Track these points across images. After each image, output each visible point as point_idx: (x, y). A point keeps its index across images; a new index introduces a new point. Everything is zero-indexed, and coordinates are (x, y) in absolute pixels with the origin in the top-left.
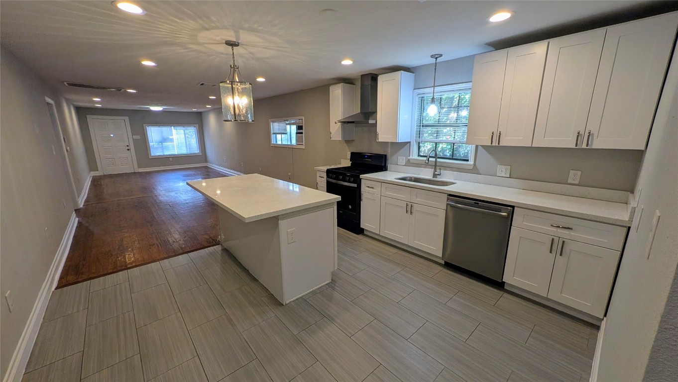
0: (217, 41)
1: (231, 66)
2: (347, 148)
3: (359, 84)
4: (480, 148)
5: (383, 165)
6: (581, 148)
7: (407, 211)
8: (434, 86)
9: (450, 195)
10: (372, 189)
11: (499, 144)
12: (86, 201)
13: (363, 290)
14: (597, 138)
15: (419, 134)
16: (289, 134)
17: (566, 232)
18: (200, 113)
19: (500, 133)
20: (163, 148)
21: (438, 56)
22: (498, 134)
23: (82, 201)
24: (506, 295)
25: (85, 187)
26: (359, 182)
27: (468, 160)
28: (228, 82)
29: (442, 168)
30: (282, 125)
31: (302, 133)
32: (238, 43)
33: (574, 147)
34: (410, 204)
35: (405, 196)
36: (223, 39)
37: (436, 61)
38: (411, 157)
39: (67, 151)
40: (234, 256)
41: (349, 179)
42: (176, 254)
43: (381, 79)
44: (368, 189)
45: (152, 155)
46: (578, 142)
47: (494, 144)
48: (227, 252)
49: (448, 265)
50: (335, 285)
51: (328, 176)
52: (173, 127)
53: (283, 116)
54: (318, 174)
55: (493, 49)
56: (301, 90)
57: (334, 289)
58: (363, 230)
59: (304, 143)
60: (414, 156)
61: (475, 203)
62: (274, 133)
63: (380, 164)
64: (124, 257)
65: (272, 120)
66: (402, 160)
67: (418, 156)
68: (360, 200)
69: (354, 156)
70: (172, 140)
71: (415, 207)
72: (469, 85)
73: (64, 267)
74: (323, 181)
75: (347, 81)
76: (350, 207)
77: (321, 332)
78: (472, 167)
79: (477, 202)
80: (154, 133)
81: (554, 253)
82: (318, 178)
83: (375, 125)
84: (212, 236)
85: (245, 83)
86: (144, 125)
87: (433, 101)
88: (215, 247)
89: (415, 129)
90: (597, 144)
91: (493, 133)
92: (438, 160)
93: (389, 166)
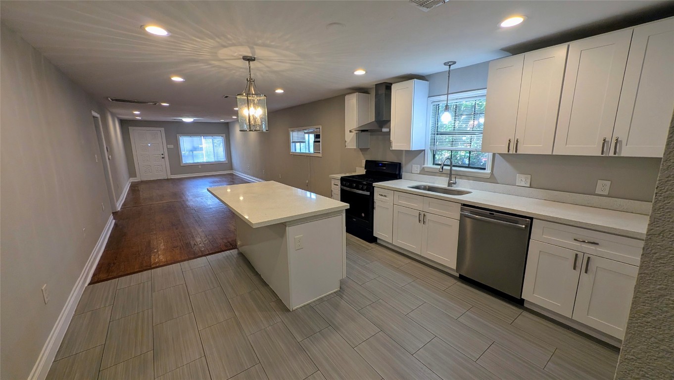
0: (235, 57)
1: (247, 79)
2: (362, 155)
3: (373, 93)
4: (497, 156)
5: (397, 173)
6: (607, 156)
7: (419, 220)
8: (448, 94)
9: (464, 205)
10: (385, 198)
11: (516, 152)
12: (124, 205)
13: (371, 301)
14: (626, 145)
15: (434, 141)
16: (307, 142)
17: (592, 247)
18: (227, 124)
19: (517, 141)
20: (193, 156)
21: (452, 63)
22: (516, 142)
23: (120, 204)
24: (525, 313)
25: (123, 193)
26: (371, 190)
27: (484, 169)
28: (244, 94)
29: (457, 176)
30: (301, 134)
31: (319, 142)
32: (254, 58)
33: (600, 154)
34: (422, 213)
35: (418, 205)
36: (241, 55)
37: (450, 68)
38: (425, 166)
39: (109, 159)
40: (248, 261)
41: (362, 187)
42: (196, 256)
43: (394, 88)
44: (381, 197)
45: (184, 162)
46: (605, 150)
47: (511, 152)
48: (243, 256)
49: (463, 279)
50: (343, 293)
51: (342, 184)
52: (202, 137)
53: (301, 125)
54: (333, 182)
55: (509, 54)
56: (319, 101)
57: (341, 297)
58: (376, 238)
59: (321, 152)
60: (429, 164)
61: (490, 213)
62: (293, 142)
63: (394, 173)
64: (150, 257)
65: (292, 129)
66: (416, 168)
67: (433, 164)
68: (373, 208)
69: (369, 164)
70: (201, 149)
71: (428, 216)
72: (484, 92)
73: (98, 264)
74: (337, 189)
75: (362, 90)
76: (363, 215)
77: (325, 341)
78: (489, 176)
79: (492, 212)
80: (186, 143)
81: (578, 269)
82: (333, 186)
83: (389, 133)
84: (230, 240)
85: (260, 95)
86: (177, 135)
87: (447, 108)
88: (231, 251)
89: (430, 137)
90: (626, 152)
91: (510, 141)
92: (454, 168)
93: (404, 174)
